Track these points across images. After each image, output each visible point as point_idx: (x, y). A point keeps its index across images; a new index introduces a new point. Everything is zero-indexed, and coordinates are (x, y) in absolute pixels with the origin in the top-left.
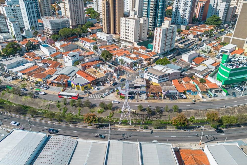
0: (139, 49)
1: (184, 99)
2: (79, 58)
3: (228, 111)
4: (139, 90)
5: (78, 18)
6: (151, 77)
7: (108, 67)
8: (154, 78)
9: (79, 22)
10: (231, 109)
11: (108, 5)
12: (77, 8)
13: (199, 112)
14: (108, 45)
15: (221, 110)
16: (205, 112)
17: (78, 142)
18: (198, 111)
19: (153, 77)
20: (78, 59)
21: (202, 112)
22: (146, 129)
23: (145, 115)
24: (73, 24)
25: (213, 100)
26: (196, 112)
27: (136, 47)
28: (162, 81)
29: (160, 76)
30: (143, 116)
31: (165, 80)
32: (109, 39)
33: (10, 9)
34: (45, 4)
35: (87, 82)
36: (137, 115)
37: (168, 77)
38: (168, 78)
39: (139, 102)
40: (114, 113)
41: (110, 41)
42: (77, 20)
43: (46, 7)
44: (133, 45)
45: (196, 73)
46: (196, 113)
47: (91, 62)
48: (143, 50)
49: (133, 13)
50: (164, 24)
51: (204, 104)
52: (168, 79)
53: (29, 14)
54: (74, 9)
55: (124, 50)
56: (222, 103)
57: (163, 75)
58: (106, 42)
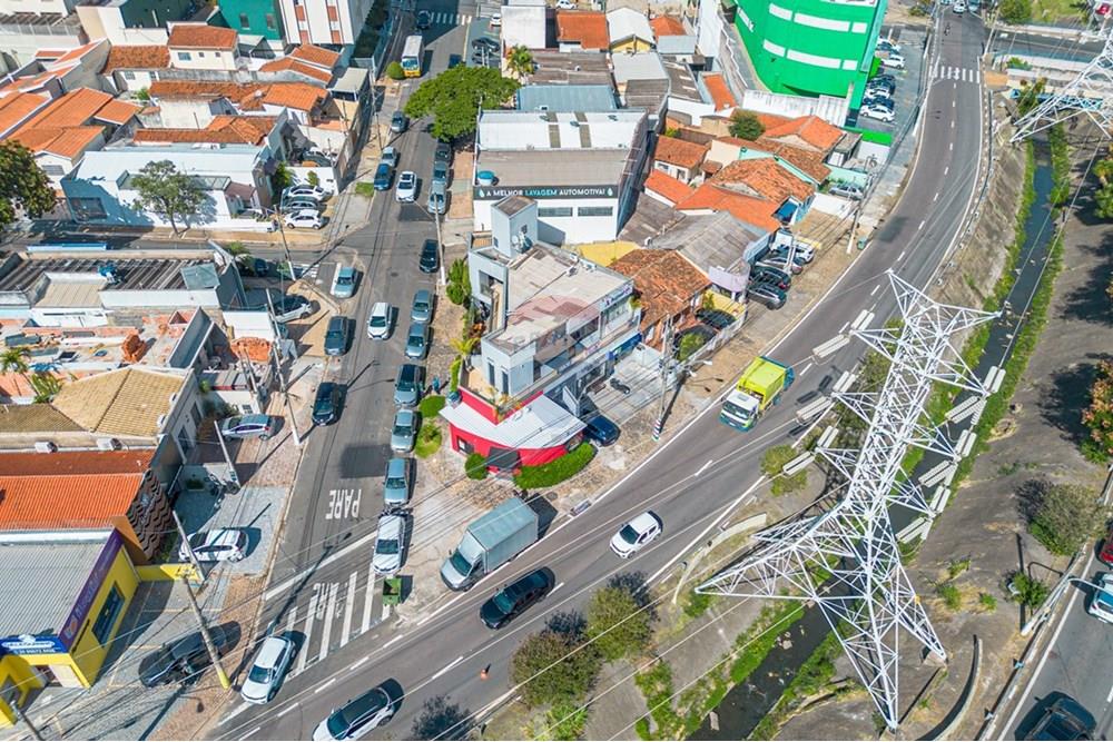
0: (174, 54)
6: (552, 212)
7: (107, 287)
8: (583, 212)
19: (568, 212)
27: (123, 50)
35: (99, 549)
44: (84, 38)
48: (210, 55)
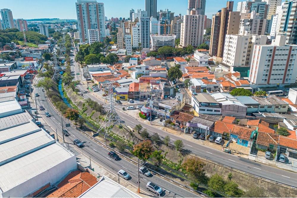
0: (232, 76)
1: (217, 143)
2: (145, 71)
3: (277, 190)
4: (162, 112)
5: (195, 39)
8: (197, 105)
9: (194, 44)
10: (289, 190)
11: (218, 20)
12: (195, 28)
13: (214, 167)
14: (199, 66)
15: (262, 182)
16: (226, 171)
17: (29, 122)
18: (213, 165)
20: (143, 72)
21: (221, 169)
22: (110, 148)
23: (140, 140)
24: (186, 45)
25: (269, 164)
26: (209, 164)
28: (206, 112)
29: (202, 104)
30: (138, 140)
31: (213, 112)
32: (202, 60)
33: (137, 29)
34: (177, 27)
36: (133, 136)
37: (220, 109)
38: (219, 111)
39: (153, 126)
40: (115, 125)
41: (204, 63)
42: (193, 41)
43: (177, 31)
45: (285, 119)
46: (210, 166)
47: (153, 77)
49: (243, 28)
50: (274, 41)
51: (241, 162)
52: (220, 113)
53: (143, 32)
54: (190, 29)
55: (209, 73)
56: (280, 175)
57: (209, 103)
58: (198, 63)
